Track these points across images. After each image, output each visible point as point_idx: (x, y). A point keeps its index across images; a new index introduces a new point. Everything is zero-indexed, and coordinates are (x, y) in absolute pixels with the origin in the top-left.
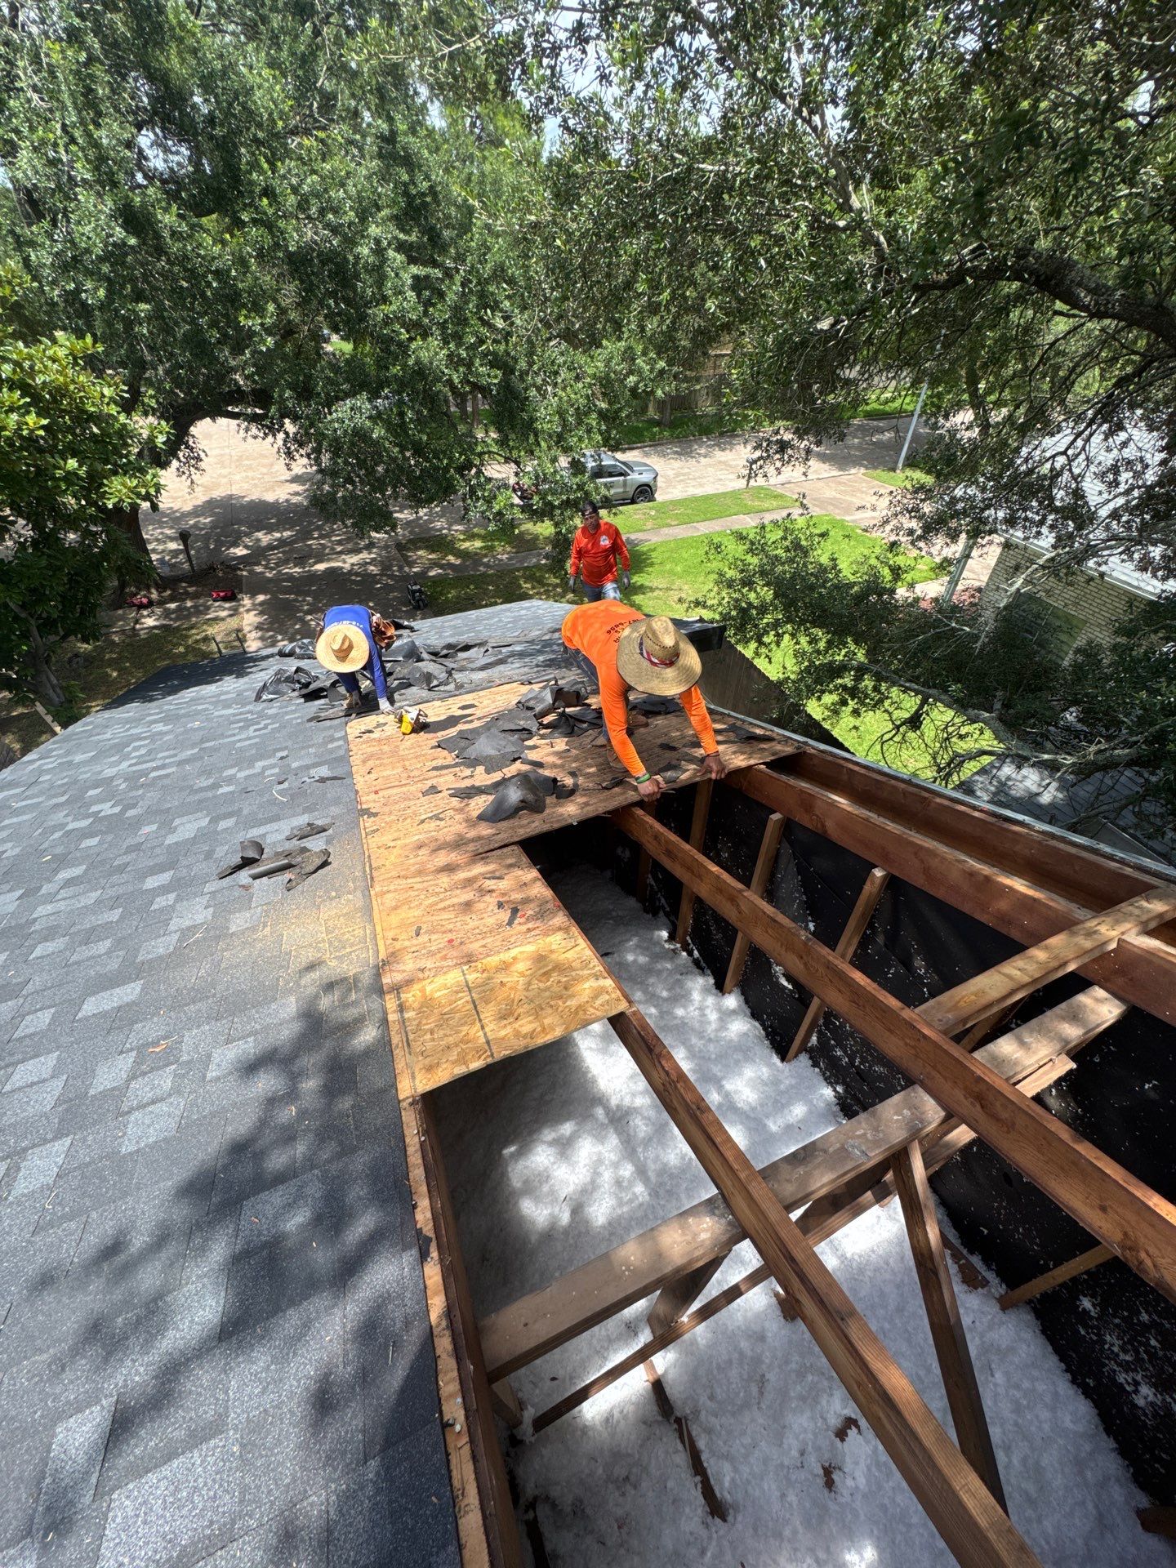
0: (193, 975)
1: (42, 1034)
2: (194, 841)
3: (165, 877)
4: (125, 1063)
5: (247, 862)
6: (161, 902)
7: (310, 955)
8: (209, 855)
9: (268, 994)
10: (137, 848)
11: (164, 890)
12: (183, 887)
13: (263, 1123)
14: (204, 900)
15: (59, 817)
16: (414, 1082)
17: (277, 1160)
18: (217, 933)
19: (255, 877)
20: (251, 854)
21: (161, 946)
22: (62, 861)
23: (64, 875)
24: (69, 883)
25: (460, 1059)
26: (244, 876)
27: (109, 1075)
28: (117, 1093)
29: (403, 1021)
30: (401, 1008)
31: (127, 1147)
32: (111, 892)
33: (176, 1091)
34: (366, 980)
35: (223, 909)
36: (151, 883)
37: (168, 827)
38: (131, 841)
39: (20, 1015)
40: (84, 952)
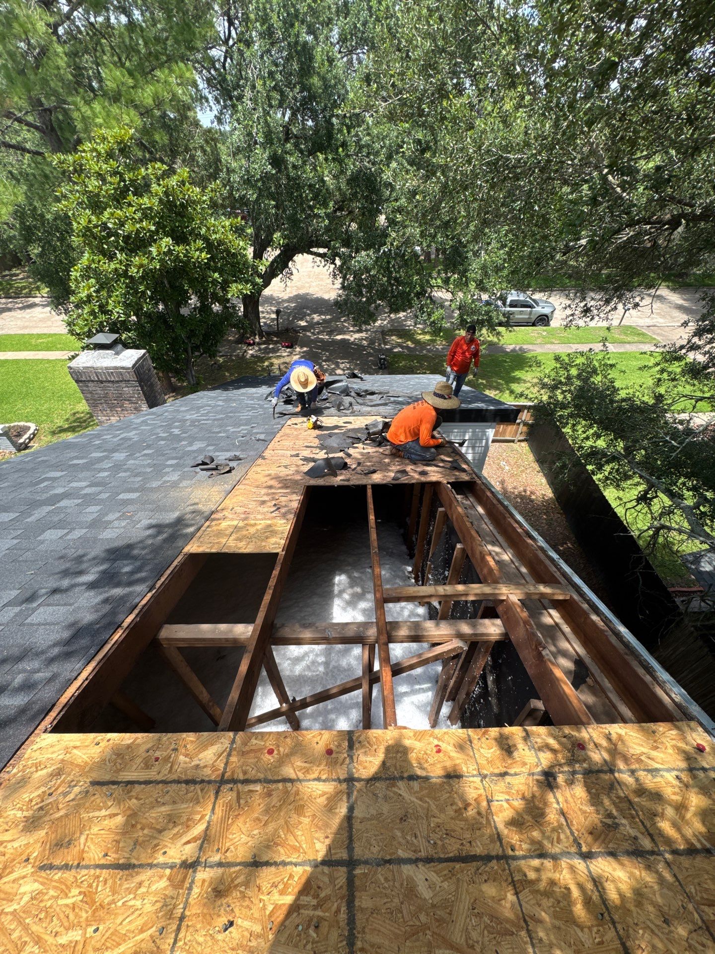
0: (154, 496)
1: (102, 500)
2: (194, 452)
3: (175, 461)
4: (117, 515)
5: (204, 463)
6: (167, 470)
7: (197, 501)
8: (195, 458)
9: (173, 510)
10: (175, 449)
11: (171, 466)
12: (176, 467)
13: (141, 542)
14: (179, 473)
15: (159, 430)
16: (193, 548)
17: (136, 552)
18: (175, 485)
19: (202, 470)
20: (208, 461)
21: (155, 484)
22: (149, 447)
23: (145, 452)
24: (145, 455)
25: (211, 547)
26: (198, 469)
27: (111, 517)
28: (111, 522)
29: (204, 531)
30: (208, 527)
31: (101, 537)
32: (155, 462)
33: (124, 527)
34: (206, 514)
35: (183, 478)
36: (170, 462)
37: (191, 444)
38: (175, 446)
39: (100, 492)
40: (132, 479)
